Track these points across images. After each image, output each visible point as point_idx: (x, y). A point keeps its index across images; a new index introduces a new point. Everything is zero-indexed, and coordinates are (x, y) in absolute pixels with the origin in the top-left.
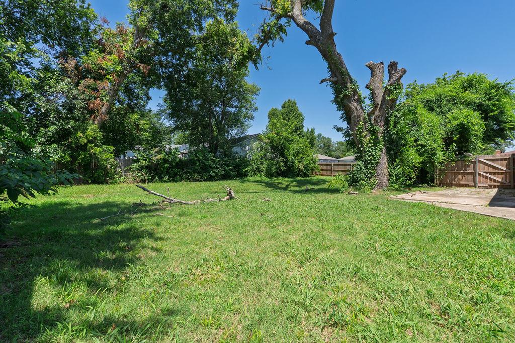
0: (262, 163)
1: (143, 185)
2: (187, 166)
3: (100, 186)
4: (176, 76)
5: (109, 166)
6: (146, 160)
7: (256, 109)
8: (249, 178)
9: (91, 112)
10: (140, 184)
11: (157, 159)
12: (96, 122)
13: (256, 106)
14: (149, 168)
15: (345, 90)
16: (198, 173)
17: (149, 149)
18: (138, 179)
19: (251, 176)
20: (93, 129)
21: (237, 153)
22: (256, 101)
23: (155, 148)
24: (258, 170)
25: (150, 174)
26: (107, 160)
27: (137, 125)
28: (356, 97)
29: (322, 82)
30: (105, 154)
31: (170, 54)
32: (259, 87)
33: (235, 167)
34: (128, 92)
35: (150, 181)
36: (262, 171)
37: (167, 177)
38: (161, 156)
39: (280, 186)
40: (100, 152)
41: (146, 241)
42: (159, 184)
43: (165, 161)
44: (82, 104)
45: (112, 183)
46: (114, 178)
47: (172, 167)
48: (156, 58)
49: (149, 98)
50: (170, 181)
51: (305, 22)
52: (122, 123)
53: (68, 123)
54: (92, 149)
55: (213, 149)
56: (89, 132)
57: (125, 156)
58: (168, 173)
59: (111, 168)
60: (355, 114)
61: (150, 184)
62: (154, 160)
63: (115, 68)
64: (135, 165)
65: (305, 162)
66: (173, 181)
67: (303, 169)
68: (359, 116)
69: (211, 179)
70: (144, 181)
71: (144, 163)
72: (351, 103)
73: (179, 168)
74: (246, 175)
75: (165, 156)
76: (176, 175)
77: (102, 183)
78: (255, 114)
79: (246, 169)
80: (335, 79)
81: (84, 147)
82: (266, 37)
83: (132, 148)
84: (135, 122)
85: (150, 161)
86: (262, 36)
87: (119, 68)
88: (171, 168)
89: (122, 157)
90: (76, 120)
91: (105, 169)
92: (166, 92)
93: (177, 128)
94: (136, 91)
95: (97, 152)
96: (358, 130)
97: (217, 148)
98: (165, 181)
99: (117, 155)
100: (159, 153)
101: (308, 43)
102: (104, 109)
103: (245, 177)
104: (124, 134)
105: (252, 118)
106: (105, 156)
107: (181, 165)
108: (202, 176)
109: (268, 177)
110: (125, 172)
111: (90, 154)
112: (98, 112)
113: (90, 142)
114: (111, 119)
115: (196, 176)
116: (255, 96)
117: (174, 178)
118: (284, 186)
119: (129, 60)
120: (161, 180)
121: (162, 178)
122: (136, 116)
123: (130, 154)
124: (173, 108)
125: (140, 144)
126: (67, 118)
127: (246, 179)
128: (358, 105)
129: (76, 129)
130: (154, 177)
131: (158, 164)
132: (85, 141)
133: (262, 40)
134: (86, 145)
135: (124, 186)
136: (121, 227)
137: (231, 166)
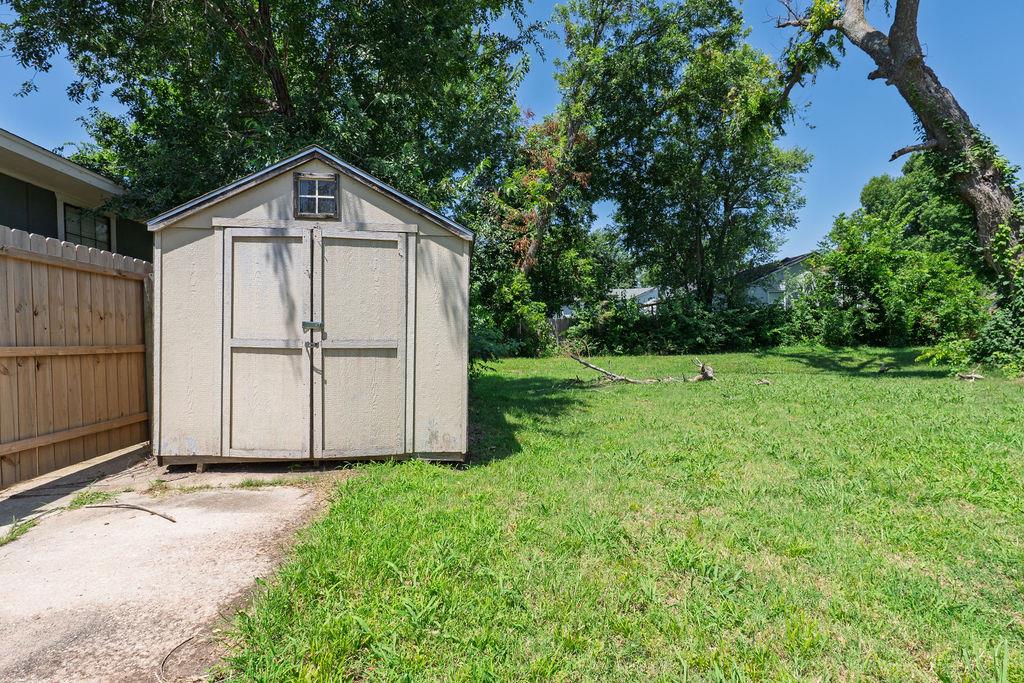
0: (817, 317)
1: (583, 360)
2: (655, 327)
3: (529, 360)
4: (635, 174)
5: (539, 331)
6: (588, 321)
7: (801, 203)
8: (783, 348)
9: (517, 255)
10: (581, 358)
11: (605, 319)
12: (522, 269)
13: (801, 195)
14: (593, 333)
15: (956, 163)
16: (674, 339)
17: (593, 303)
18: (578, 351)
19: (789, 344)
20: (519, 281)
21: (754, 299)
22: (802, 185)
23: (602, 300)
24: (807, 330)
25: (595, 342)
26: (537, 322)
27: (575, 267)
28: (990, 173)
29: (894, 157)
30: (533, 313)
31: (622, 140)
32: (807, 153)
33: (750, 327)
34: (563, 212)
35: (594, 353)
36: (817, 334)
37: (620, 347)
38: (609, 314)
39: (843, 364)
40: (529, 312)
41: (576, 405)
42: (608, 358)
43: (617, 320)
44: (507, 247)
45: (543, 356)
46: (545, 349)
47: (627, 331)
48: (602, 153)
49: (593, 218)
50: (625, 354)
51: (869, 35)
52: (554, 265)
53: (491, 276)
54: (519, 307)
55: (705, 294)
56: (516, 286)
57: (560, 315)
58: (623, 341)
59: (541, 333)
60: (986, 208)
61: (594, 358)
62: (601, 319)
63: (543, 187)
64: (573, 329)
65: (942, 311)
66: (632, 353)
67: (937, 326)
68: (997, 213)
69: (698, 349)
70: (585, 354)
71: (586, 325)
72: (973, 187)
73: (641, 332)
74: (775, 341)
75: (616, 312)
76: (635, 343)
77: (532, 357)
78: (798, 213)
79: (776, 330)
80: (934, 142)
81: (508, 307)
82: (797, 70)
83: (570, 302)
84: (571, 263)
85: (594, 322)
86: (787, 72)
87: (549, 187)
88: (625, 331)
89: (555, 317)
90: (500, 269)
91: (534, 336)
92: (619, 206)
93: (639, 263)
94: (573, 209)
95: (525, 312)
96: (996, 242)
97: (713, 292)
98: (617, 354)
99: (549, 315)
100: (607, 307)
101: (872, 76)
102: (531, 249)
103: (773, 346)
104: (557, 281)
105: (792, 222)
106: (534, 317)
107: (646, 325)
108: (680, 345)
109: (828, 346)
110: (560, 340)
111: (517, 316)
112: (525, 255)
113: (516, 298)
114: (540, 262)
115: (670, 346)
116: (798, 175)
117: (632, 349)
118: (855, 364)
119: (561, 170)
120: (612, 351)
121: (613, 348)
122: (573, 253)
123: (567, 313)
124: (630, 230)
125: (581, 295)
126: (490, 269)
127: (774, 350)
128: (994, 188)
129: (501, 284)
130: (600, 347)
131: (607, 326)
132: (511, 297)
133: (788, 78)
134: (512, 302)
135: (559, 360)
136: (554, 397)
137: (742, 326)
